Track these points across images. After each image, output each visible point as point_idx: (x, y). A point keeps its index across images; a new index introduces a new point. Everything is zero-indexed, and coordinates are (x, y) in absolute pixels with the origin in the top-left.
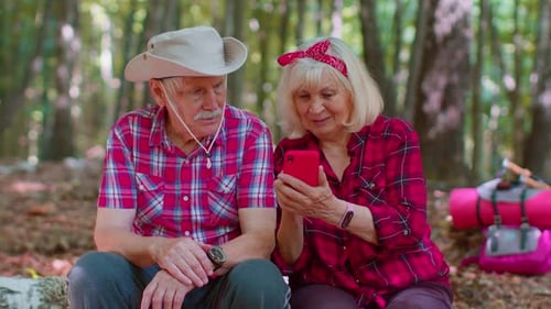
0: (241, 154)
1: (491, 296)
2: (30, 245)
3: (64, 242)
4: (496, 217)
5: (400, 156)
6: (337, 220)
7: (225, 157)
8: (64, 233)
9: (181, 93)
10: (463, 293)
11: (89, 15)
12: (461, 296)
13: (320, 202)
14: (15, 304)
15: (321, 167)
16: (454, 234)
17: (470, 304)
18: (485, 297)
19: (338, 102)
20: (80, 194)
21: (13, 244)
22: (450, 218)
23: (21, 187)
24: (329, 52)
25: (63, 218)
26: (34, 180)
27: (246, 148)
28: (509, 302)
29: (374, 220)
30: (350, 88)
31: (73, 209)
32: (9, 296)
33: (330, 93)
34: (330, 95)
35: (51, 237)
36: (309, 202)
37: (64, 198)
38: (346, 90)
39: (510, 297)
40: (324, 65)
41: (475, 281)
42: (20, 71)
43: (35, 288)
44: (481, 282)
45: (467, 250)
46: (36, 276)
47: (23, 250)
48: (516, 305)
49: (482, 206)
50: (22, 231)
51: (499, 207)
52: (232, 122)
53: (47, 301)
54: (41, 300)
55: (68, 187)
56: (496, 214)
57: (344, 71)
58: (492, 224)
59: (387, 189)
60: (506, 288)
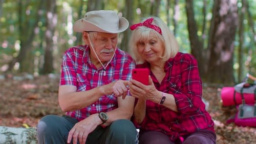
0: (122, 70)
1: (239, 137)
2: (27, 113)
3: (43, 112)
4: (243, 100)
5: (188, 71)
6: (158, 101)
7: (114, 71)
8: (43, 108)
9: (96, 39)
10: (227, 136)
11: (61, 7)
12: (225, 137)
13: (150, 93)
14: (15, 139)
15: (150, 76)
16: (224, 108)
17: (229, 141)
18: (237, 138)
19: (157, 46)
20: (52, 90)
21: (19, 112)
22: (221, 101)
23: (26, 86)
24: (153, 23)
25: (43, 101)
26: (32, 83)
27: (124, 68)
28: (248, 140)
29: (176, 100)
30: (163, 40)
31: (49, 96)
32: (12, 136)
33: (153, 42)
34: (153, 43)
35: (38, 110)
36: (144, 92)
37: (45, 92)
38: (161, 41)
39: (248, 138)
40: (151, 29)
41: (232, 130)
42: (30, 32)
43: (25, 132)
44: (235, 131)
45: (230, 116)
46: (27, 127)
47: (24, 116)
48: (251, 142)
49: (236, 95)
50: (24, 107)
51: (244, 96)
52: (118, 56)
53: (30, 138)
54: (27, 138)
55: (46, 86)
56: (243, 99)
57: (160, 32)
58: (241, 103)
59: (182, 87)
60: (247, 133)
